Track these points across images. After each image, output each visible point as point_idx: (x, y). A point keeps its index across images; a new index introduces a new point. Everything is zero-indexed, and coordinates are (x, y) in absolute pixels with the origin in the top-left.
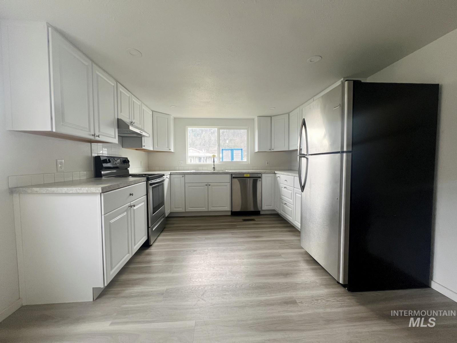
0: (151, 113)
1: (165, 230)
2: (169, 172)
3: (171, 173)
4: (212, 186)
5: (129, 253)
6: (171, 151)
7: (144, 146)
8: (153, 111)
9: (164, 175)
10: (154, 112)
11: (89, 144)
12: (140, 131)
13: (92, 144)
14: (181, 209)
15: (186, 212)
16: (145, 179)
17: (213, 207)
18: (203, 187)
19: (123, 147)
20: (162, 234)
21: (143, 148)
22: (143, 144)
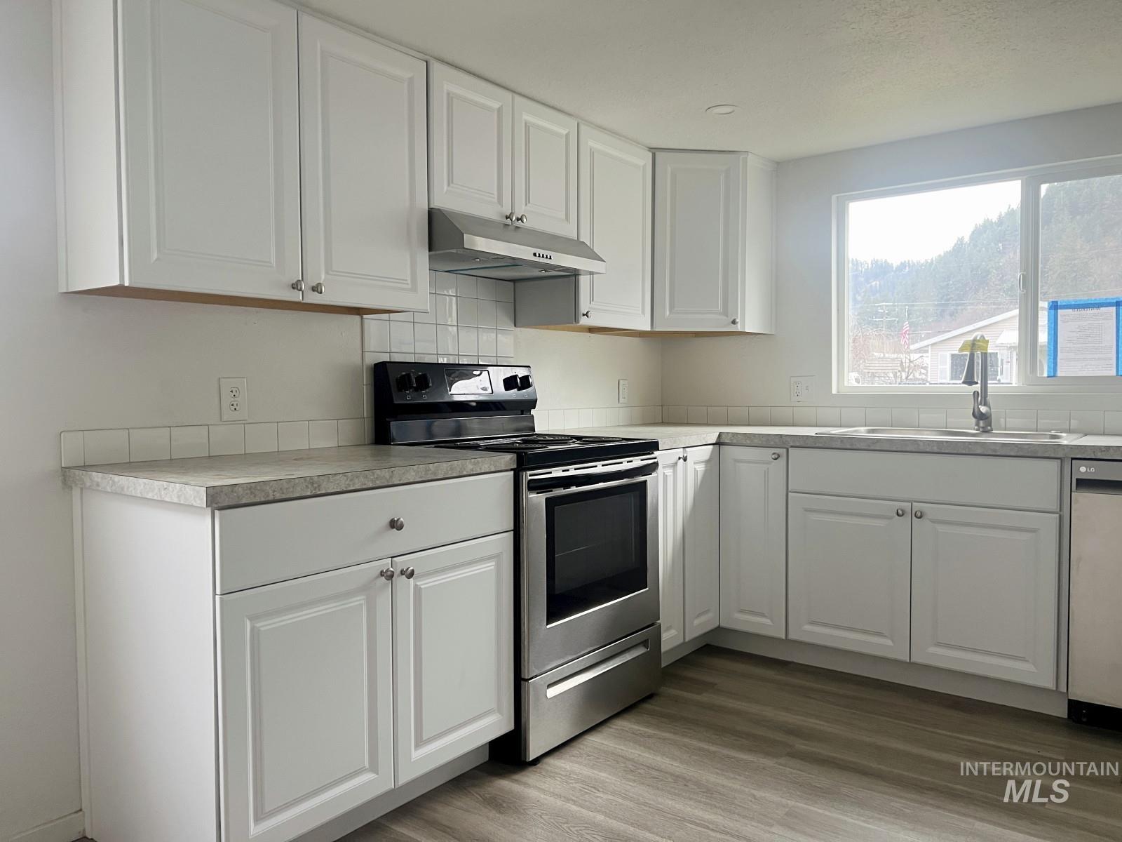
0: (641, 163)
1: (646, 706)
2: (712, 434)
3: (720, 435)
4: (934, 521)
5: (374, 768)
6: (739, 328)
7: (586, 315)
8: (654, 151)
9: (653, 446)
10: (658, 155)
11: (357, 318)
12: (534, 250)
13: (365, 316)
14: (768, 621)
15: (788, 642)
16: (508, 459)
17: (939, 645)
18: (881, 523)
19: (515, 326)
20: (622, 724)
21: (584, 321)
22: (584, 307)
